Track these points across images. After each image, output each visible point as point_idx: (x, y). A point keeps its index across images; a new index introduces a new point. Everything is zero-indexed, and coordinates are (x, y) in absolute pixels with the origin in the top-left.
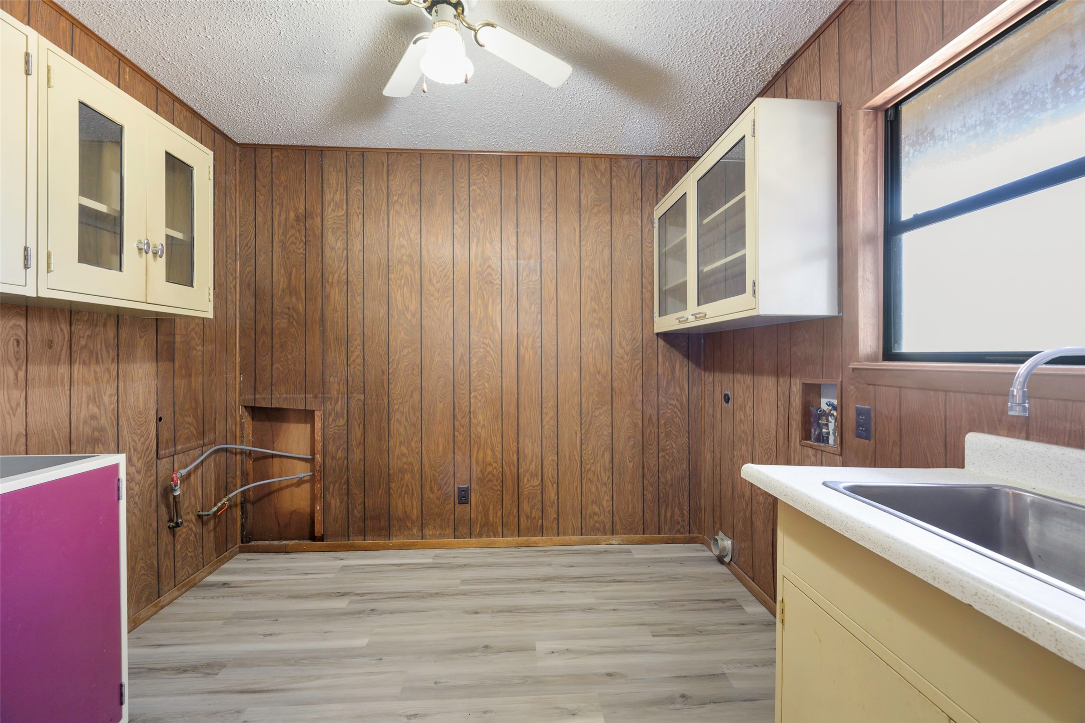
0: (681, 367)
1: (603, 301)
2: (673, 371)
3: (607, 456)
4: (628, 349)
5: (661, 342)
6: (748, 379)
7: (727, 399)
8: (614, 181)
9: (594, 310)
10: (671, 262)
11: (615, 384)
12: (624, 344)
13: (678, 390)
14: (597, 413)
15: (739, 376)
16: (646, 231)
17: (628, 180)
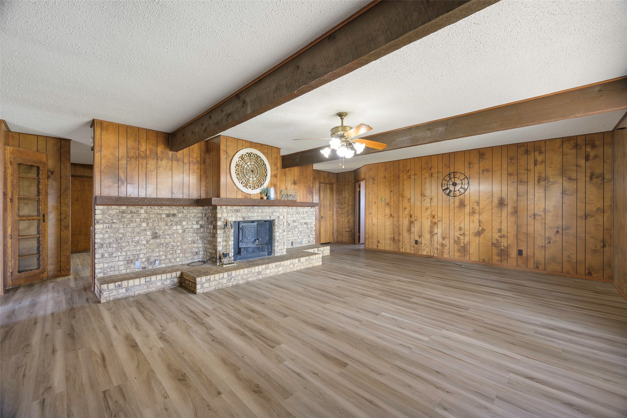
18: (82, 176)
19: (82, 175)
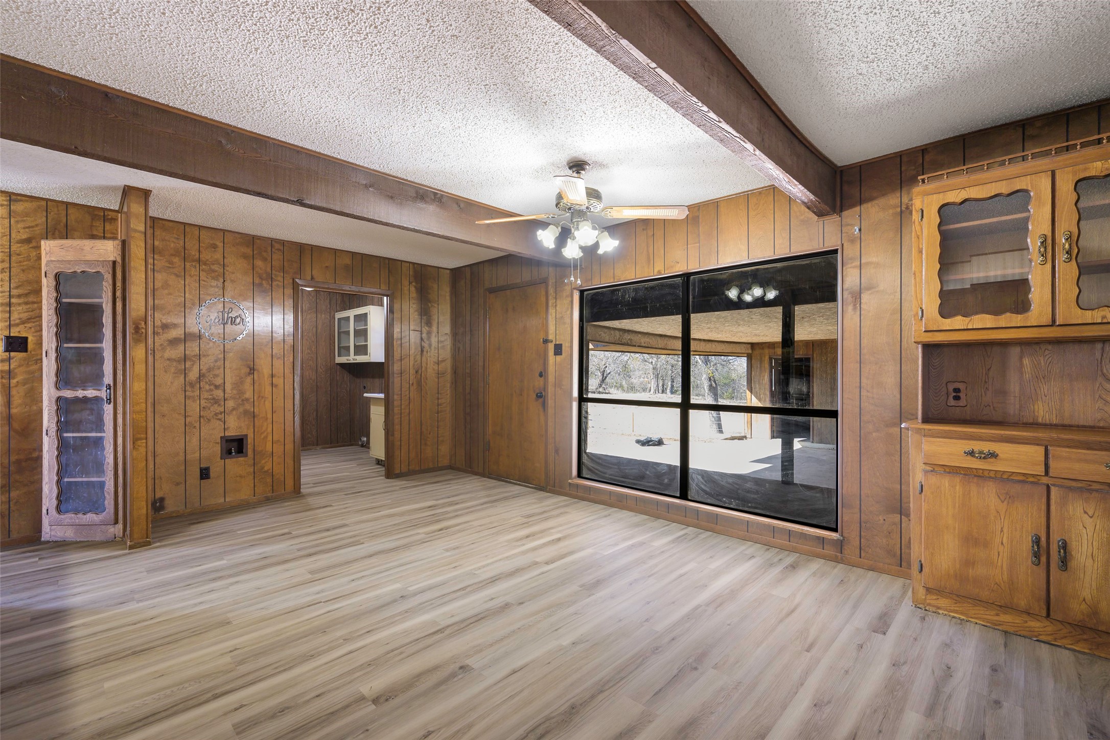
0: (347, 377)
1: (313, 349)
2: (344, 378)
3: (315, 413)
4: (324, 369)
5: (338, 367)
6: (371, 380)
7: (365, 388)
8: (318, 300)
9: (309, 353)
10: (343, 335)
11: (318, 384)
12: (322, 367)
13: (345, 386)
14: (310, 396)
15: (369, 379)
16: (332, 322)
17: (324, 300)
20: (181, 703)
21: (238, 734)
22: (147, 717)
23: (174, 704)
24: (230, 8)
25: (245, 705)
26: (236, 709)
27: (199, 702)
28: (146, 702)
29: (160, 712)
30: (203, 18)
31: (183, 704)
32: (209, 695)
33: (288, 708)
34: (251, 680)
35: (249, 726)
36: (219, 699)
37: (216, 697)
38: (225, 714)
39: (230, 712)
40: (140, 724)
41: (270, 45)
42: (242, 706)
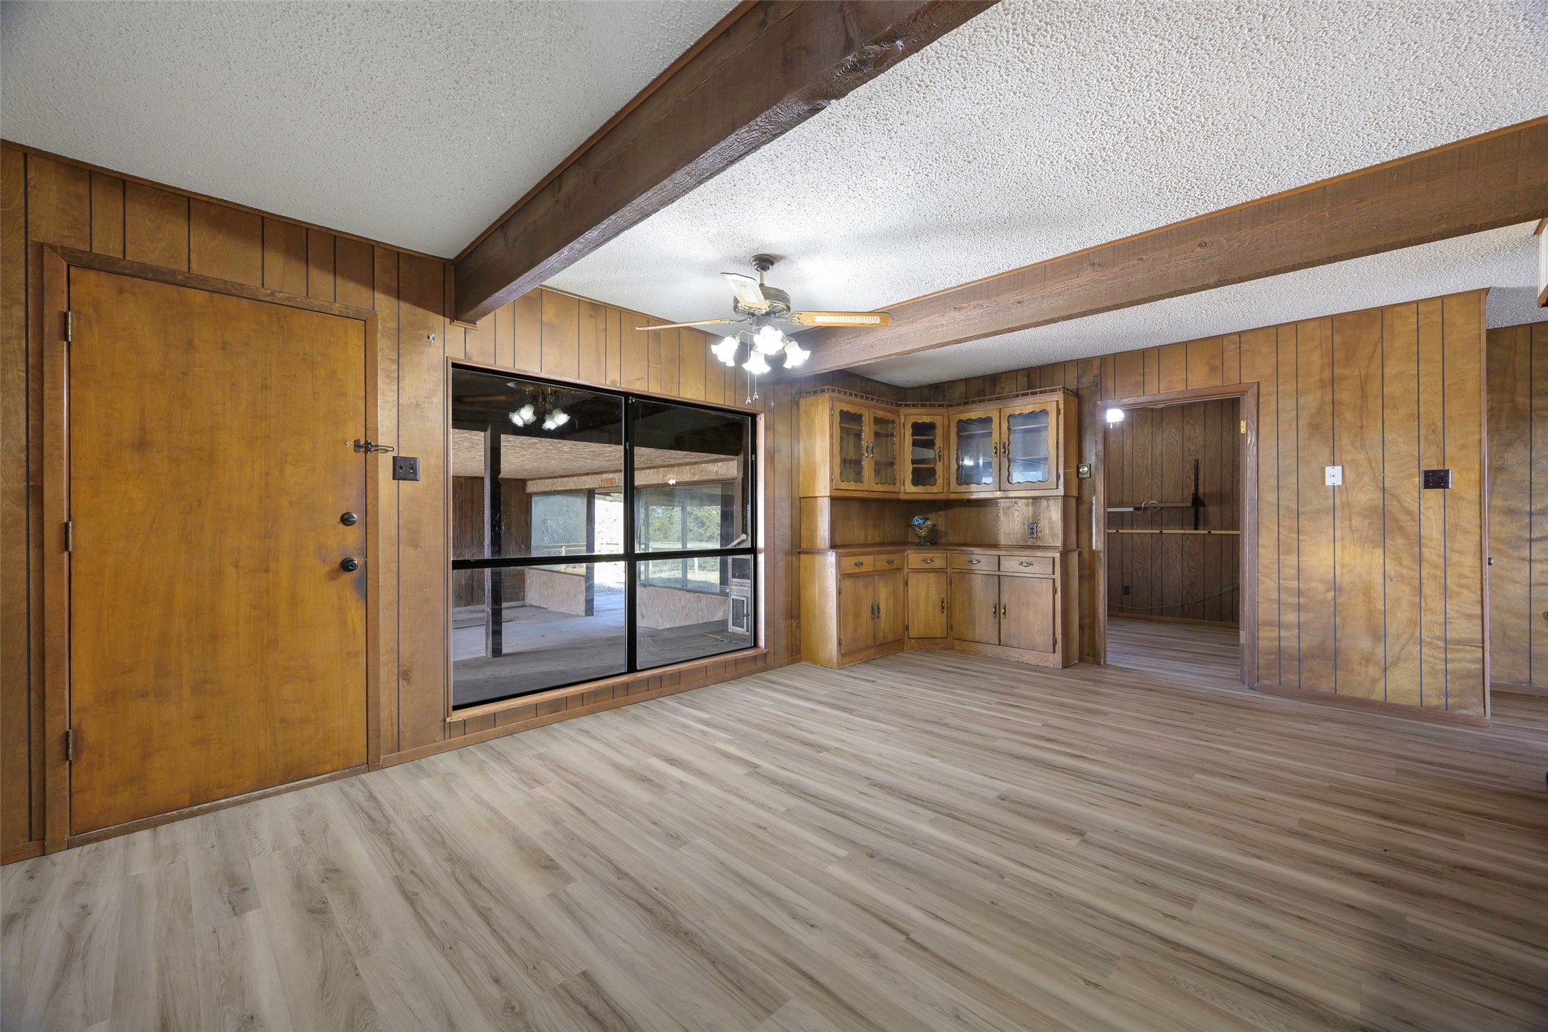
18: (174, 273)
19: (173, 267)
20: (1216, 974)
21: (1195, 900)
22: (1262, 992)
23: (1223, 980)
24: (1182, 78)
25: (1163, 914)
26: (1174, 918)
27: (1197, 957)
28: (1252, 1013)
29: (1243, 984)
30: (1196, 44)
31: (1214, 971)
32: (1182, 955)
33: (1137, 882)
34: (1129, 929)
35: (1180, 897)
36: (1177, 941)
37: (1177, 946)
38: (1187, 923)
39: (1180, 920)
40: (1274, 991)
41: (1113, 83)
42: (1166, 916)
